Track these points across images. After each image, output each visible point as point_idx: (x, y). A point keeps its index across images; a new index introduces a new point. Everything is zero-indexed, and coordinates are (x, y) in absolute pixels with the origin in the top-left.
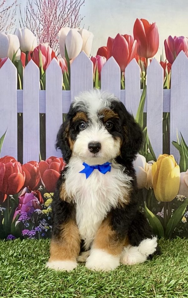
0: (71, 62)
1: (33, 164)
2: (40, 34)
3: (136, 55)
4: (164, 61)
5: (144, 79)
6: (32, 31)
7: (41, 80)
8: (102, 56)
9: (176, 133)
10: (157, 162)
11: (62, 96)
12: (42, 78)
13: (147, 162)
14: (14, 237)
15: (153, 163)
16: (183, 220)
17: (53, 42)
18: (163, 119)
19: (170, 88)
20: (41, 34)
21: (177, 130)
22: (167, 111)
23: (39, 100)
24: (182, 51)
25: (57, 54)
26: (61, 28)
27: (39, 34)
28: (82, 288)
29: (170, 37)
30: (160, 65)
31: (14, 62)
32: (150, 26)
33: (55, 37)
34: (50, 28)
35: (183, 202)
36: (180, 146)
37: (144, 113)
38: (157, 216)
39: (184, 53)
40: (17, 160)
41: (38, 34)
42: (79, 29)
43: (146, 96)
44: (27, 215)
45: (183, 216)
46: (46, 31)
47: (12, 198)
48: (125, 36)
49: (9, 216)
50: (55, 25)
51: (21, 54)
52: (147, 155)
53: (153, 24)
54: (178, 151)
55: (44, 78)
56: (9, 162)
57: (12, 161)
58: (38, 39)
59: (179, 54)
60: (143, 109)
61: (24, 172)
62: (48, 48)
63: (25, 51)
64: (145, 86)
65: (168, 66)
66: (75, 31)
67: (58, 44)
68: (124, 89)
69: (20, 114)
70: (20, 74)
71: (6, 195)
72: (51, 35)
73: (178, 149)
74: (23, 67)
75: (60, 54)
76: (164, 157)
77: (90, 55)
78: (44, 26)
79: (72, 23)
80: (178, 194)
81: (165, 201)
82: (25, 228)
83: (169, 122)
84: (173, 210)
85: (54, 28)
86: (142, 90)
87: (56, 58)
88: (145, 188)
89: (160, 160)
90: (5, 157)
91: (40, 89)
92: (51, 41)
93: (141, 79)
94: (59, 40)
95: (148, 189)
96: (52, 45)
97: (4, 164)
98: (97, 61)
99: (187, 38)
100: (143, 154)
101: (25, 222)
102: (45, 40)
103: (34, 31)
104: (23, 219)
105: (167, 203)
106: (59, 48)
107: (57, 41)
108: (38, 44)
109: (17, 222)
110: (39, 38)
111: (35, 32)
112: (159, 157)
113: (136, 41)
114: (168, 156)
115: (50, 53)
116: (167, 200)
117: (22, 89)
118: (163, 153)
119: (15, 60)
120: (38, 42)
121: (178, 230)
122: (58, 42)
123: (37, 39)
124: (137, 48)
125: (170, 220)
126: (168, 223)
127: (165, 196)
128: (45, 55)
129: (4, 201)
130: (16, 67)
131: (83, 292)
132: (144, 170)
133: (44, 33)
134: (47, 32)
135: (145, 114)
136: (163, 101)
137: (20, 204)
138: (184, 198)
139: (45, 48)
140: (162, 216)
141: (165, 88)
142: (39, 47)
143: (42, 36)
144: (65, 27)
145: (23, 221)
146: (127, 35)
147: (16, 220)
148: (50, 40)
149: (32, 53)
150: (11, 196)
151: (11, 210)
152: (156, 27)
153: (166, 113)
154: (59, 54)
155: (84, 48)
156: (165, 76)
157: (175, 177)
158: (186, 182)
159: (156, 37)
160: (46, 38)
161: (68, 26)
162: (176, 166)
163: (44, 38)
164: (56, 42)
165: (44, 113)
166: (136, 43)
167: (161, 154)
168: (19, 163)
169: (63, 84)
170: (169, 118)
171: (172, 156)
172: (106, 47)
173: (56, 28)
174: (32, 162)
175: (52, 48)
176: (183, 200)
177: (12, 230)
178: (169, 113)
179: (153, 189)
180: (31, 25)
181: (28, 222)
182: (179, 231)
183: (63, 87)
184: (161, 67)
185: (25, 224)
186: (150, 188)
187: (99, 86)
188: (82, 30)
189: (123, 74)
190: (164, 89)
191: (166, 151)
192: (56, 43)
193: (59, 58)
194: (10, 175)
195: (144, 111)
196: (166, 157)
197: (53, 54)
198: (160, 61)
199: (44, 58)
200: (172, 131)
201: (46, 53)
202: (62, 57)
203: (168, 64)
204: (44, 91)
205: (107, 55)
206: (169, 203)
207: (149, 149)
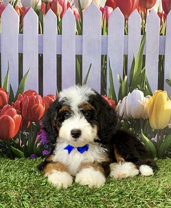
0: (83, 11)
1: (51, 97)
3: (137, 7)
4: (160, 12)
5: (144, 26)
7: (58, 26)
8: (110, 7)
9: (169, 73)
10: (153, 96)
11: (76, 40)
12: (59, 24)
13: (145, 96)
14: (36, 156)
15: (150, 97)
18: (159, 60)
19: (165, 35)
21: (170, 70)
22: (162, 54)
23: (56, 43)
30: (157, 15)
31: (36, 10)
37: (143, 55)
38: (152, 141)
40: (38, 94)
44: (46, 139)
47: (35, 124)
49: (32, 139)
51: (42, 4)
52: (145, 91)
55: (61, 24)
56: (32, 95)
57: (34, 95)
60: (142, 52)
61: (44, 104)
63: (45, 2)
64: (145, 32)
68: (128, 35)
69: (41, 55)
70: (41, 21)
71: (29, 123)
73: (170, 86)
74: (43, 15)
75: (74, 5)
76: (159, 93)
77: (99, 6)
80: (169, 123)
81: (158, 129)
82: (45, 149)
83: (163, 63)
84: (165, 136)
86: (142, 36)
87: (71, 8)
88: (142, 118)
89: (155, 95)
90: (28, 91)
91: (57, 34)
93: (141, 26)
95: (145, 119)
97: (28, 97)
98: (105, 11)
100: (142, 90)
101: (45, 145)
104: (43, 142)
105: (160, 130)
109: (38, 144)
115: (66, 3)
116: (160, 128)
117: (43, 33)
118: (158, 89)
119: (36, 9)
121: (168, 152)
125: (162, 144)
126: (160, 147)
127: (158, 125)
128: (62, 5)
129: (28, 127)
130: (38, 15)
132: (142, 103)
135: (144, 56)
137: (41, 129)
140: (155, 141)
141: (161, 35)
145: (43, 143)
147: (37, 143)
149: (51, 3)
150: (34, 123)
151: (34, 134)
153: (161, 56)
154: (73, 5)
156: (161, 25)
157: (167, 109)
162: (168, 100)
165: (60, 54)
167: (156, 90)
168: (40, 96)
169: (76, 30)
170: (163, 60)
171: (165, 92)
174: (51, 96)
177: (34, 151)
178: (164, 56)
179: (148, 119)
181: (47, 144)
183: (76, 32)
184: (159, 17)
185: (44, 146)
186: (146, 118)
187: (106, 32)
189: (127, 22)
190: (160, 35)
191: (161, 87)
193: (73, 8)
194: (33, 106)
195: (144, 54)
196: (161, 92)
197: (68, 4)
198: (157, 12)
199: (61, 7)
200: (166, 71)
201: (63, 3)
202: (76, 7)
203: (164, 14)
204: (61, 35)
205: (114, 6)
206: (161, 130)
207: (146, 86)
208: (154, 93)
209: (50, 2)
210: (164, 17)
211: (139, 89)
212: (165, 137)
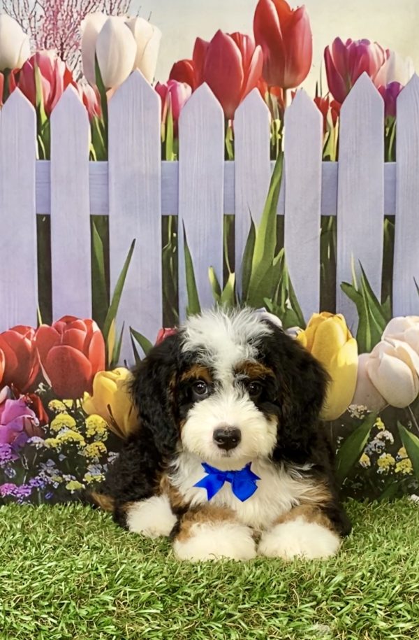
0: (109, 94)
1: (23, 334)
2: (37, 28)
3: (259, 82)
4: (323, 96)
5: (279, 137)
6: (18, 22)
7: (39, 137)
8: (182, 82)
9: (350, 265)
10: (307, 330)
11: (90, 174)
12: (43, 130)
15: (298, 332)
16: (361, 460)
17: (68, 48)
18: (320, 230)
19: (337, 160)
20: (39, 27)
21: (352, 256)
22: (331, 213)
23: (36, 183)
24: (365, 73)
25: (77, 77)
26: (85, 15)
27: (35, 28)
28: (131, 593)
29: (338, 41)
30: (315, 104)
32: (291, 14)
33: (72, 37)
34: (60, 14)
35: (363, 421)
36: (359, 293)
37: (278, 216)
39: (370, 79)
41: (31, 28)
42: (128, 17)
43: (283, 177)
44: (10, 450)
45: (363, 451)
46: (50, 21)
48: (234, 36)
50: (72, 6)
52: (285, 314)
53: (298, 10)
54: (354, 306)
55: (47, 132)
58: (33, 41)
59: (358, 80)
60: (276, 207)
61: (1, 351)
62: (56, 62)
63: (3, 69)
64: (281, 153)
65: (332, 107)
66: (118, 22)
67: (78, 53)
68: (233, 159)
72: (63, 30)
73: (354, 301)
75: (84, 77)
76: (323, 320)
77: (154, 79)
78: (46, 9)
79: (111, 4)
80: (352, 403)
82: (7, 480)
83: (334, 237)
84: (340, 438)
85: (70, 13)
86: (274, 162)
87: (74, 85)
89: (313, 326)
91: (38, 158)
92: (62, 44)
93: (271, 135)
94: (80, 43)
96: (65, 55)
98: (170, 93)
99: (375, 43)
100: (276, 312)
101: (6, 467)
102: (48, 42)
103: (24, 21)
104: (1, 460)
105: (328, 423)
106: (80, 62)
107: (77, 44)
108: (32, 53)
110: (35, 39)
111: (26, 23)
112: (311, 320)
113: (259, 48)
114: (332, 316)
115: (61, 72)
116: (328, 416)
118: (321, 311)
120: (31, 48)
121: (350, 484)
122: (80, 48)
123: (30, 39)
124: (261, 65)
128: (49, 79)
131: (132, 601)
133: (45, 25)
134: (54, 24)
135: (281, 219)
136: (322, 188)
138: (366, 411)
139: (48, 60)
141: (327, 158)
142: (35, 59)
143: (41, 33)
144: (94, 12)
145: (1, 463)
146: (239, 34)
148: (60, 43)
149: (19, 72)
152: (304, 16)
153: (328, 217)
154: (80, 77)
155: (139, 63)
156: (325, 131)
157: (346, 363)
158: (371, 376)
159: (306, 39)
160: (50, 38)
161: (103, 11)
162: (349, 341)
163: (46, 39)
164: (75, 47)
165: (46, 213)
166: (260, 52)
167: (317, 313)
169: (90, 147)
170: (334, 229)
171: (339, 318)
172: (190, 62)
173: (75, 15)
174: (21, 329)
175: (65, 61)
176: (363, 416)
178: (335, 218)
180: (16, 6)
181: (13, 466)
182: (354, 486)
183: (91, 153)
184: (318, 110)
185: (6, 472)
187: (174, 153)
188: (134, 20)
189: (230, 125)
190: (323, 160)
191: (328, 305)
192: (75, 51)
193: (82, 85)
195: (279, 212)
196: (328, 319)
197: (68, 75)
198: (313, 96)
199: (48, 85)
200: (342, 260)
201: (51, 73)
202: (89, 84)
203: (331, 103)
204: (47, 161)
205: (194, 80)
206: (331, 423)
207: (288, 301)
208: (310, 321)
209: (17, 70)
210: (334, 111)
211: (268, 310)
212: (341, 441)
